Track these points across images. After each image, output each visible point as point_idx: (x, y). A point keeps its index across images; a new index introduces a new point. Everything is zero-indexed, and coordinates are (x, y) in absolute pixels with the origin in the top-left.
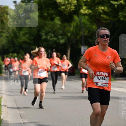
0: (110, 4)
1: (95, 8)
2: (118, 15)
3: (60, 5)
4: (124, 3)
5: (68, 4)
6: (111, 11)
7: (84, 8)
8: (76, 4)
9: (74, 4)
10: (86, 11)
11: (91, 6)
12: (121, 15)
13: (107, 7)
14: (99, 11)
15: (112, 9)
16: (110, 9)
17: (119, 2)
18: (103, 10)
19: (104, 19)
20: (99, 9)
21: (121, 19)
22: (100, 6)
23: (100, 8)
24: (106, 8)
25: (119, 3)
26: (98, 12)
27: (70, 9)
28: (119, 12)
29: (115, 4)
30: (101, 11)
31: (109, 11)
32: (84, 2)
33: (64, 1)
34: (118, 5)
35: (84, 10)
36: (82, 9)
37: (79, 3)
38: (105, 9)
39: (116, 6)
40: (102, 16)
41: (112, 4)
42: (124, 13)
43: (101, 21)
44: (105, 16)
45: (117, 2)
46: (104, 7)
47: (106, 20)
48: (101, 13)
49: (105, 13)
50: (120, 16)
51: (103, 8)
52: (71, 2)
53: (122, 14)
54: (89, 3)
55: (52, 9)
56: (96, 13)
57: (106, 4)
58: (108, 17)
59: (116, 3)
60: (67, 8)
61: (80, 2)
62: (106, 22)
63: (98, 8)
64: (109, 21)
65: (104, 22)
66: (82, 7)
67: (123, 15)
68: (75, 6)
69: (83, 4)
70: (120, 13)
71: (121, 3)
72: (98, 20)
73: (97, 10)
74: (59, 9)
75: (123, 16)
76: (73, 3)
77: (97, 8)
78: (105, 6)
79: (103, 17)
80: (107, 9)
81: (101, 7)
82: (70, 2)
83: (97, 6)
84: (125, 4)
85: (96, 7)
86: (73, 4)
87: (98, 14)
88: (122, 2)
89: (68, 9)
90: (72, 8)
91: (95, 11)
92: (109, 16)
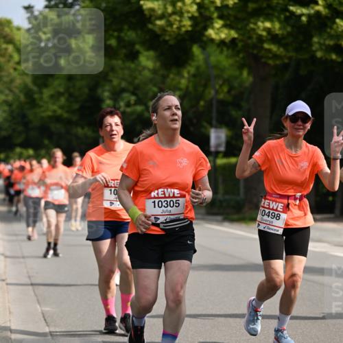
0: (288, 14)
1: (247, 25)
2: (311, 45)
3: (151, 16)
4: (327, 11)
5: (174, 13)
6: (289, 34)
7: (218, 24)
8: (196, 14)
9: (190, 15)
10: (222, 32)
11: (236, 18)
12: (319, 43)
13: (280, 22)
14: (257, 34)
15: (293, 27)
16: (289, 29)
17: (313, 8)
18: (268, 30)
19: (270, 55)
20: (259, 27)
21: (319, 54)
22: (261, 19)
23: (260, 24)
24: (277, 25)
25: (312, 12)
26: (255, 36)
27: (179, 28)
28: (311, 37)
29: (302, 15)
30: (264, 33)
31: (285, 33)
32: (217, 8)
33: (162, 7)
34: (309, 16)
35: (218, 29)
36: (213, 28)
37: (203, 11)
38: (274, 28)
39: (304, 19)
40: (266, 46)
41: (292, 13)
42: (325, 40)
43: (263, 60)
44: (274, 48)
45: (308, 9)
46: (271, 21)
47: (276, 56)
48: (264, 39)
49: (273, 38)
50: (315, 47)
51: (268, 25)
52: (181, 8)
53: (322, 41)
54: (231, 12)
55: (130, 28)
56: (250, 38)
57: (276, 14)
58: (282, 49)
59: (305, 11)
60: (171, 25)
61: (207, 9)
62: (278, 62)
63: (255, 24)
64: (286, 61)
65: (271, 62)
66: (212, 23)
67: (324, 44)
68: (192, 18)
69: (215, 15)
70: (315, 39)
71: (318, 13)
72: (256, 58)
73: (254, 30)
74: (150, 26)
75: (324, 47)
76: (188, 12)
77: (252, 26)
78: (275, 19)
79: (269, 51)
80: (280, 29)
81: (263, 22)
82: (178, 8)
83: (252, 20)
84: (329, 15)
85: (249, 22)
86: (186, 15)
87: (254, 40)
88: (320, 8)
89: (175, 26)
90: (184, 26)
91: (247, 33)
92: (285, 46)
